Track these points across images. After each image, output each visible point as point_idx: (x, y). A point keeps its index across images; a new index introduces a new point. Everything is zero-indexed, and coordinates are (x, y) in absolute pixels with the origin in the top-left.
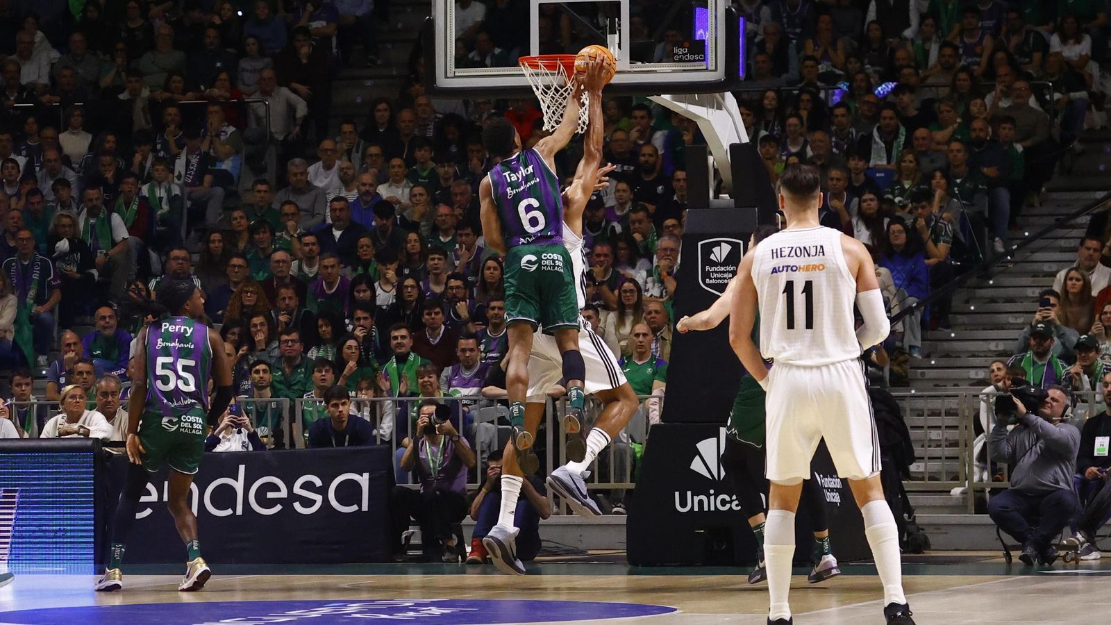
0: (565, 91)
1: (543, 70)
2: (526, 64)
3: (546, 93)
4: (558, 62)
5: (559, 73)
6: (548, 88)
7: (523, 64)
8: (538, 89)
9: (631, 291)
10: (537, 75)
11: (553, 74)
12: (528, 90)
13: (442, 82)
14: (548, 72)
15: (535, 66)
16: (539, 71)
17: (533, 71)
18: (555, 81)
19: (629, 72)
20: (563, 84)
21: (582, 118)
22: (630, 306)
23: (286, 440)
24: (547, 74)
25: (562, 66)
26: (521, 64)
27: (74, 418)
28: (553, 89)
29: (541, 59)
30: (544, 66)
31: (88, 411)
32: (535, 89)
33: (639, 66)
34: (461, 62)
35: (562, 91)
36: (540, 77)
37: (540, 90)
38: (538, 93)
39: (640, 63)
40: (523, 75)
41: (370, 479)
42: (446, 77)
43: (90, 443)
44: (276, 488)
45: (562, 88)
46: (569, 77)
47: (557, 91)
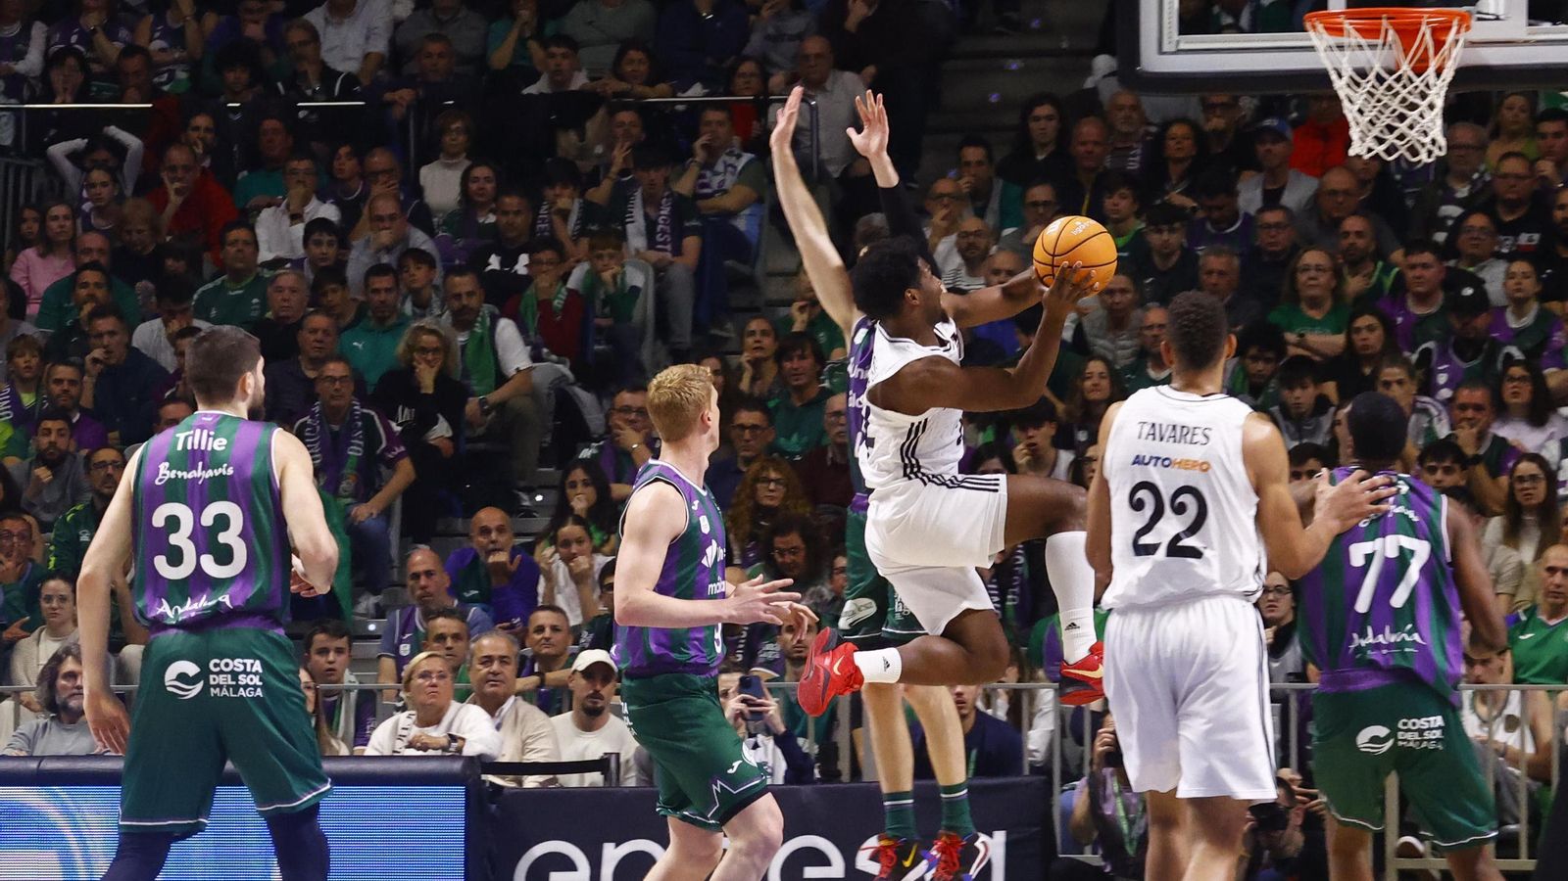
0: (1398, 80)
1: (1353, 38)
2: (1320, 27)
3: (1358, 85)
4: (1384, 22)
5: (1384, 44)
6: (1362, 73)
7: (1314, 27)
8: (1340, 76)
9: (1533, 477)
10: (1341, 47)
11: (1373, 47)
12: (1322, 78)
13: (1153, 61)
14: (1363, 42)
15: (1335, 30)
16: (1344, 40)
17: (1333, 40)
18: (1375, 60)
19: (1526, 42)
20: (1393, 66)
21: (1431, 135)
22: (1531, 509)
23: (844, 765)
24: (1360, 47)
25: (1391, 32)
26: (1308, 25)
27: (431, 716)
28: (1372, 76)
29: (1349, 16)
30: (1357, 30)
31: (459, 705)
32: (1334, 76)
33: (1546, 30)
34: (1190, 23)
35: (1390, 80)
36: (1347, 53)
37: (1345, 79)
38: (1340, 86)
39: (1547, 25)
40: (1311, 48)
41: (1010, 846)
42: (1161, 52)
43: (457, 766)
44: (823, 860)
45: (1391, 73)
46: (1406, 51)
47: (1380, 79)
